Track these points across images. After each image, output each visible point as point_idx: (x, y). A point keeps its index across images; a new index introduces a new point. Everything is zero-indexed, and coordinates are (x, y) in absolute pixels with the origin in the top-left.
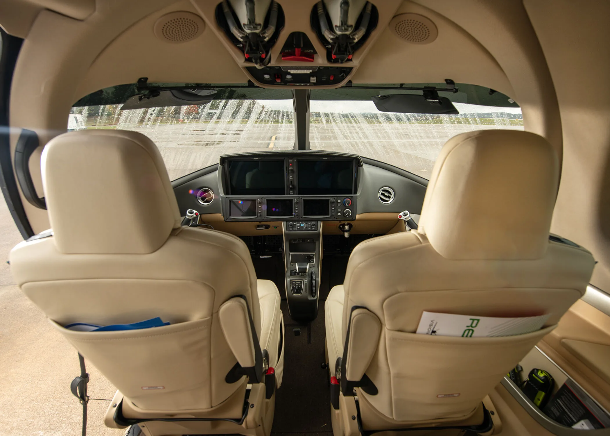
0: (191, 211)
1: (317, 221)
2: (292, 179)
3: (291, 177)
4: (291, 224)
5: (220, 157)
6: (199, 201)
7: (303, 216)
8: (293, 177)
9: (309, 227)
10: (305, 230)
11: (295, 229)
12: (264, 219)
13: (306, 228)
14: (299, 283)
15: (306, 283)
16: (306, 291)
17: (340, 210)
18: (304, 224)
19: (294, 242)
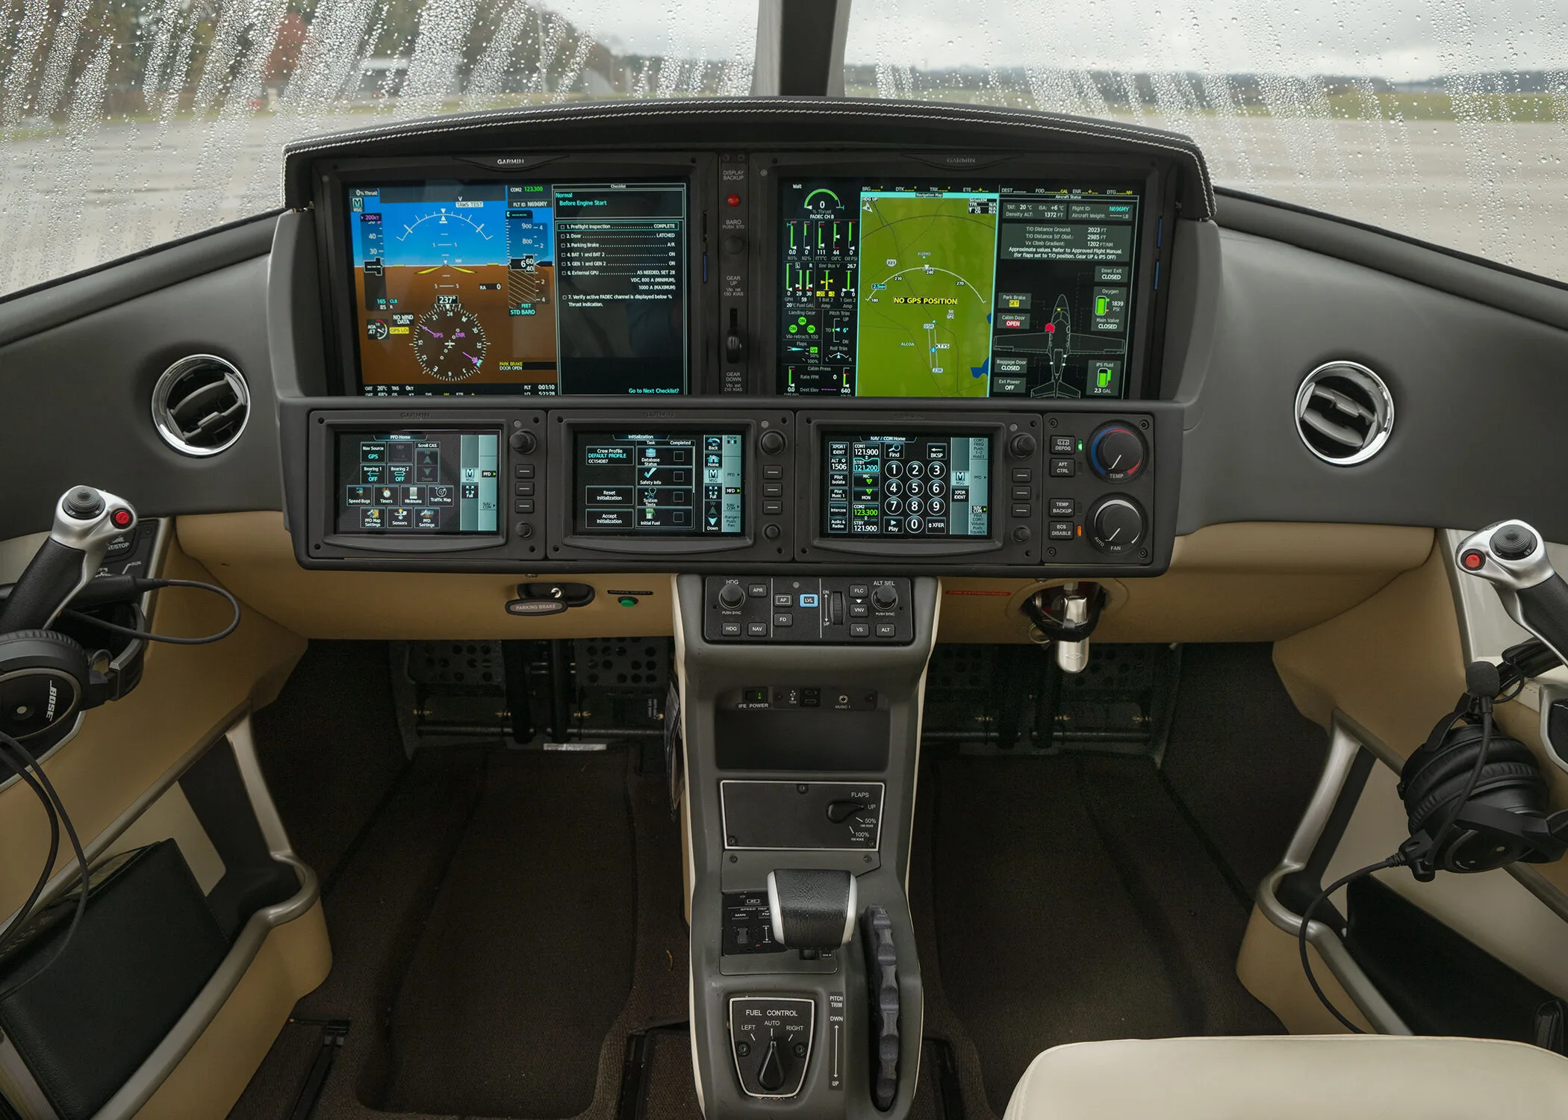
0: (84, 497)
1: (912, 577)
2: (739, 293)
3: (734, 279)
4: (731, 591)
5: (287, 151)
6: (163, 430)
7: (816, 542)
8: (745, 285)
9: (858, 619)
10: (828, 638)
11: (757, 629)
12: (551, 555)
13: (838, 622)
14: (787, 1013)
15: (837, 1019)
16: (836, 1076)
17: (1064, 504)
18: (823, 595)
19: (748, 706)
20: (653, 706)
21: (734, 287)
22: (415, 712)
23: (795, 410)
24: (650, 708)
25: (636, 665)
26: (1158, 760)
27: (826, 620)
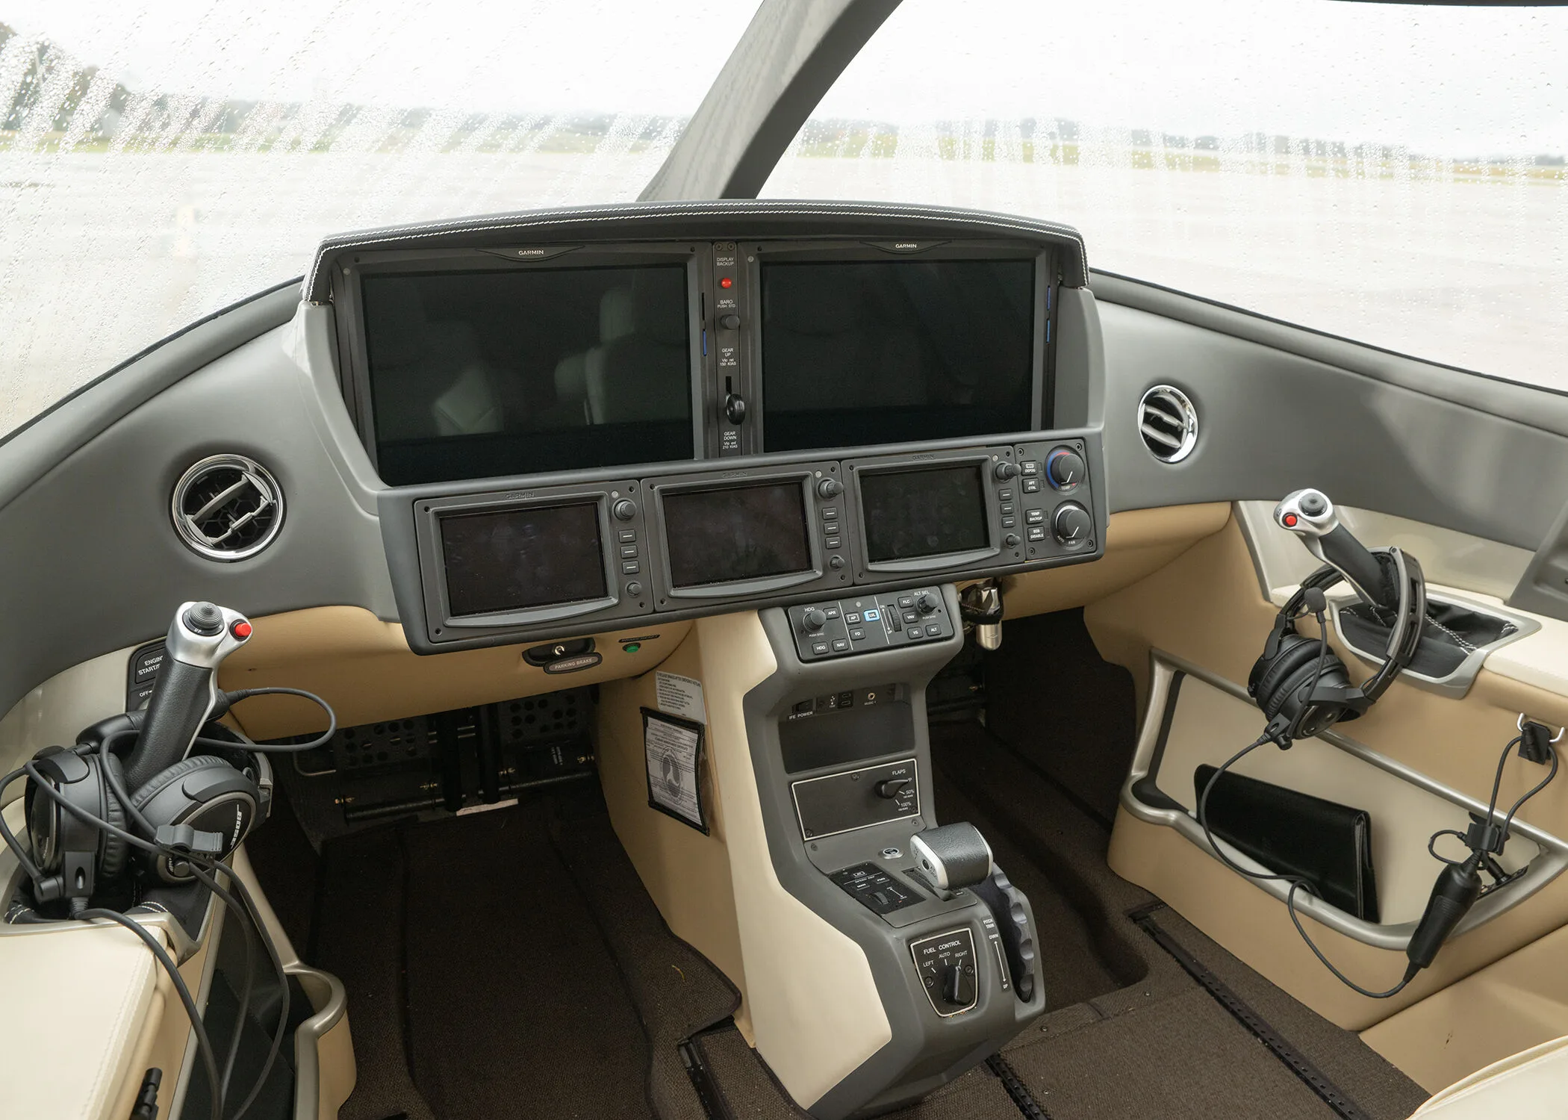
0: (203, 612)
1: (941, 585)
2: (732, 363)
3: (728, 351)
4: (811, 616)
6: (188, 538)
7: (870, 567)
8: (738, 356)
9: (912, 624)
10: (893, 644)
11: (839, 645)
13: (897, 628)
14: (953, 944)
15: (994, 936)
16: (1004, 980)
17: (1038, 513)
18: (881, 610)
19: (797, 716)
20: (556, 754)
21: (728, 358)
22: (337, 801)
23: (840, 460)
24: (554, 756)
25: (557, 714)
26: (982, 721)
27: (889, 629)
